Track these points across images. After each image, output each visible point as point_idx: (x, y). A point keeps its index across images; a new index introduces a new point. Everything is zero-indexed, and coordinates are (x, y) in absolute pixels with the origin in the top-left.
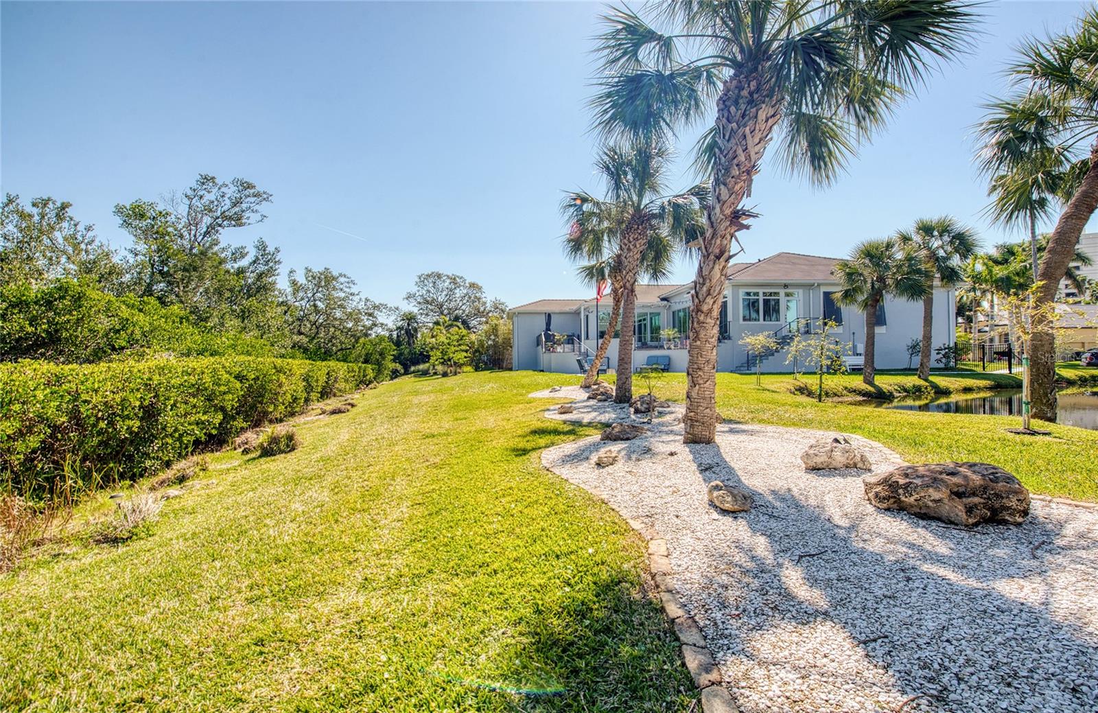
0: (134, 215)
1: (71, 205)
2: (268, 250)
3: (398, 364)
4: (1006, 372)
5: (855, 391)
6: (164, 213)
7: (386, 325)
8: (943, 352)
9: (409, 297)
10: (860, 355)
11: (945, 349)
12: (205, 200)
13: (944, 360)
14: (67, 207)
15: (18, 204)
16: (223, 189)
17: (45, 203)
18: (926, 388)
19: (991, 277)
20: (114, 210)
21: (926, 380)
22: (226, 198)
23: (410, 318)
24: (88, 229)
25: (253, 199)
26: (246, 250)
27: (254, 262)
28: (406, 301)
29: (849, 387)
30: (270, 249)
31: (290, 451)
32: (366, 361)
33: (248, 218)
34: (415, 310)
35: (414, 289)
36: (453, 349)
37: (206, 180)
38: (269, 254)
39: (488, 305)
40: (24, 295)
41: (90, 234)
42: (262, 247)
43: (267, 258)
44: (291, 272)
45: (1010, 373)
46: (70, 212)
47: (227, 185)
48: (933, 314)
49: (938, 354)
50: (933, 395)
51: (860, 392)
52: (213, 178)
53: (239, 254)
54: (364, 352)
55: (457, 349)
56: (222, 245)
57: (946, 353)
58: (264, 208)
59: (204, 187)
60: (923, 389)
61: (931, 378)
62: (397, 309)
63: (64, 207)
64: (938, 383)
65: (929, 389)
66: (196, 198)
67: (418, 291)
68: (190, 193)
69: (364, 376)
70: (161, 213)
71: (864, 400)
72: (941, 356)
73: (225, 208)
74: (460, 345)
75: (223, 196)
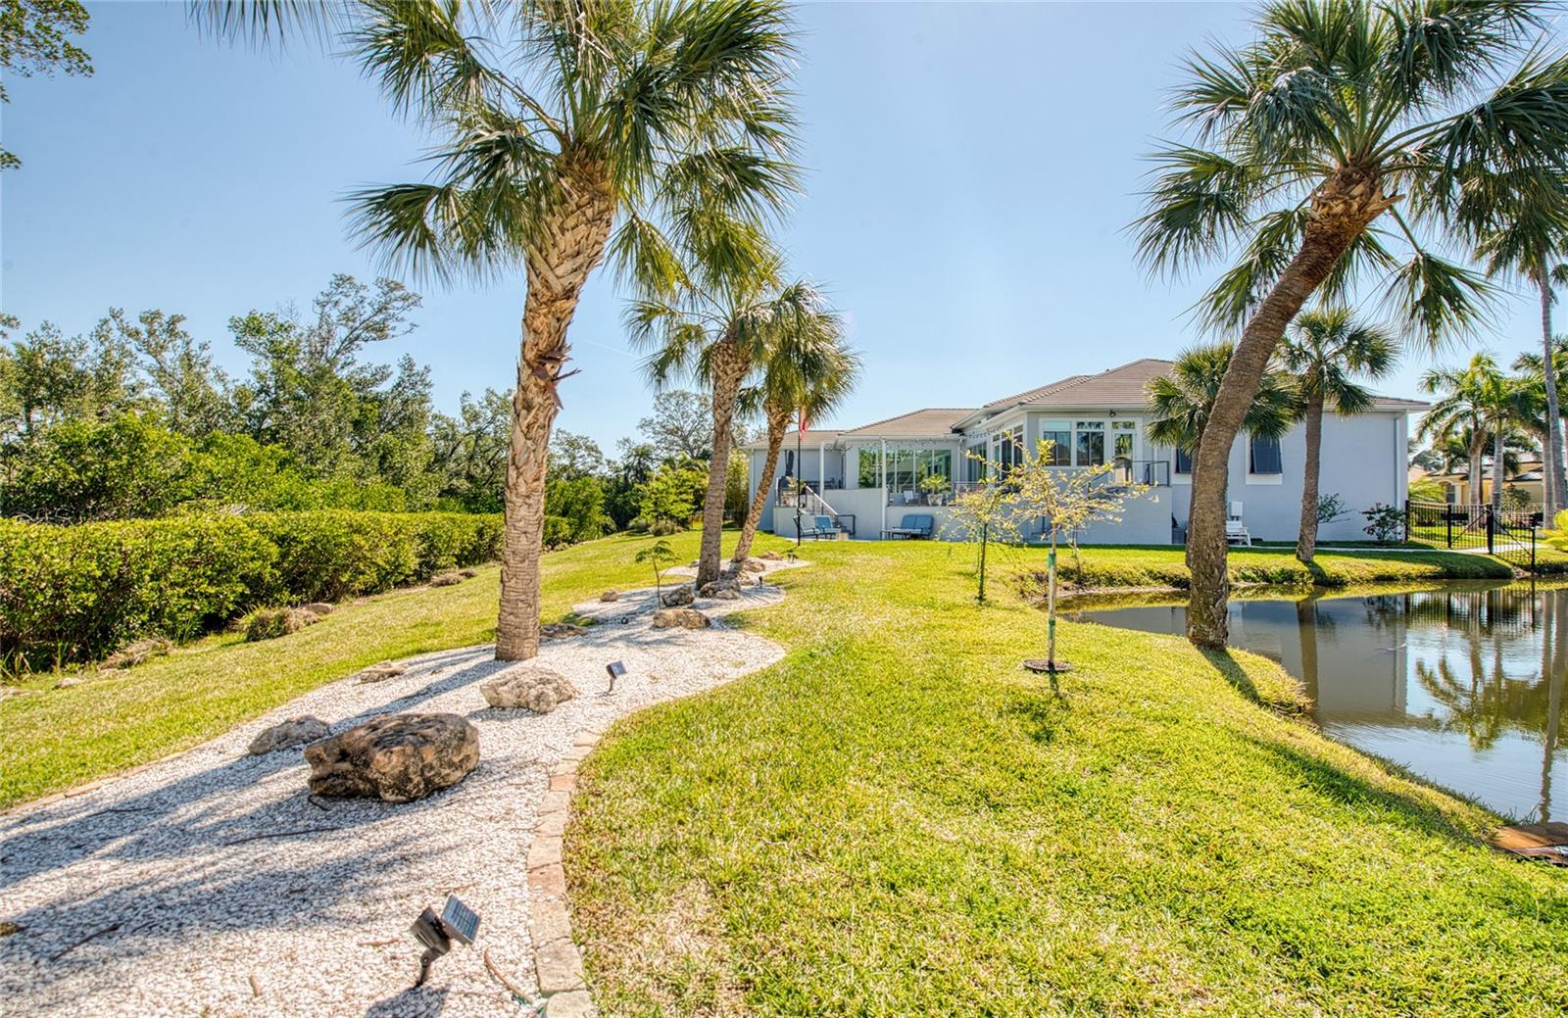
0: (250, 329)
1: (184, 318)
2: (416, 369)
3: (609, 518)
4: (1482, 551)
5: (1163, 578)
6: (286, 325)
7: (615, 463)
8: (1377, 517)
9: (645, 424)
10: (1238, 518)
11: (1380, 511)
12: (342, 306)
13: (1377, 529)
14: (179, 320)
15: (122, 321)
16: (362, 293)
17: (156, 315)
18: (1302, 575)
19: (1499, 395)
20: (229, 324)
21: (1307, 562)
22: (365, 304)
23: (643, 454)
24: (203, 347)
25: (399, 304)
26: (390, 370)
27: (399, 385)
28: (641, 430)
29: (1155, 571)
30: (418, 368)
31: (280, 636)
32: (564, 514)
33: (394, 328)
34: (652, 442)
35: (652, 414)
36: (672, 498)
37: (343, 281)
38: (418, 374)
39: (749, 435)
40: (74, 436)
41: (205, 354)
42: (408, 365)
43: (414, 378)
44: (464, 395)
45: (1491, 553)
46: (180, 327)
47: (365, 287)
48: (1321, 460)
49: (1370, 519)
50: (1311, 586)
51: (1171, 579)
52: (350, 278)
53: (382, 374)
54: (563, 501)
55: (676, 498)
56: (359, 365)
57: (1383, 518)
58: (412, 315)
59: (340, 290)
60: (1296, 577)
61: (1318, 560)
62: (627, 440)
63: (174, 320)
64: (1325, 569)
65: (1307, 576)
66: (330, 305)
67: (657, 416)
68: (322, 298)
69: (555, 533)
70: (282, 326)
71: (1174, 593)
72: (1373, 522)
73: (365, 317)
74: (681, 493)
75: (362, 302)
